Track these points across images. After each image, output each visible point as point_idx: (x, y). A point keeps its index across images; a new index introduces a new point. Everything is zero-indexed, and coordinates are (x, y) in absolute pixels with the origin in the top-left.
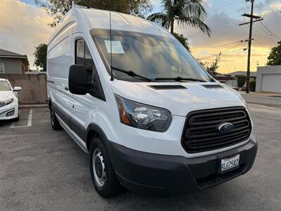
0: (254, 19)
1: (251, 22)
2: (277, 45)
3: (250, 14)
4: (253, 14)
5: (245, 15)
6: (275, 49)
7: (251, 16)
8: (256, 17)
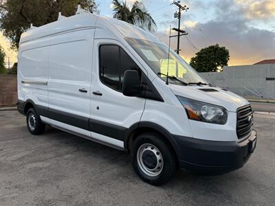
0: (181, 34)
1: (179, 36)
2: (195, 56)
3: (177, 28)
4: (181, 29)
5: (174, 29)
6: (193, 59)
7: (179, 30)
8: (182, 32)
